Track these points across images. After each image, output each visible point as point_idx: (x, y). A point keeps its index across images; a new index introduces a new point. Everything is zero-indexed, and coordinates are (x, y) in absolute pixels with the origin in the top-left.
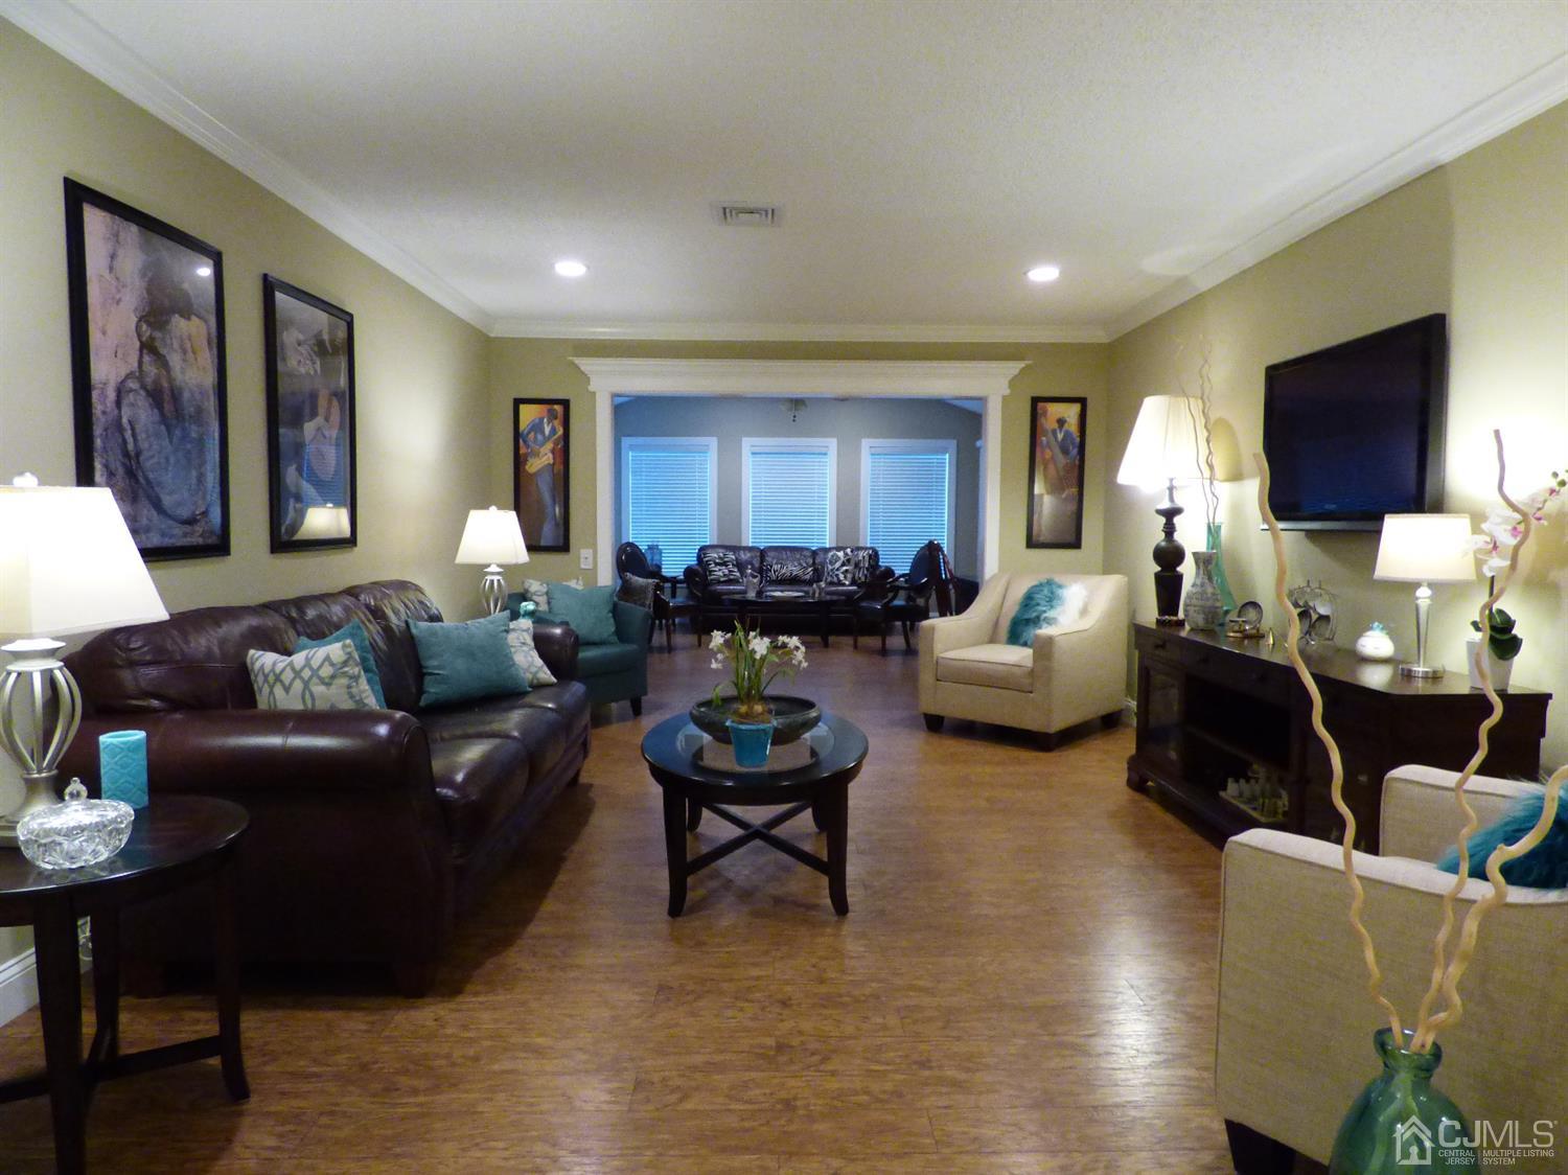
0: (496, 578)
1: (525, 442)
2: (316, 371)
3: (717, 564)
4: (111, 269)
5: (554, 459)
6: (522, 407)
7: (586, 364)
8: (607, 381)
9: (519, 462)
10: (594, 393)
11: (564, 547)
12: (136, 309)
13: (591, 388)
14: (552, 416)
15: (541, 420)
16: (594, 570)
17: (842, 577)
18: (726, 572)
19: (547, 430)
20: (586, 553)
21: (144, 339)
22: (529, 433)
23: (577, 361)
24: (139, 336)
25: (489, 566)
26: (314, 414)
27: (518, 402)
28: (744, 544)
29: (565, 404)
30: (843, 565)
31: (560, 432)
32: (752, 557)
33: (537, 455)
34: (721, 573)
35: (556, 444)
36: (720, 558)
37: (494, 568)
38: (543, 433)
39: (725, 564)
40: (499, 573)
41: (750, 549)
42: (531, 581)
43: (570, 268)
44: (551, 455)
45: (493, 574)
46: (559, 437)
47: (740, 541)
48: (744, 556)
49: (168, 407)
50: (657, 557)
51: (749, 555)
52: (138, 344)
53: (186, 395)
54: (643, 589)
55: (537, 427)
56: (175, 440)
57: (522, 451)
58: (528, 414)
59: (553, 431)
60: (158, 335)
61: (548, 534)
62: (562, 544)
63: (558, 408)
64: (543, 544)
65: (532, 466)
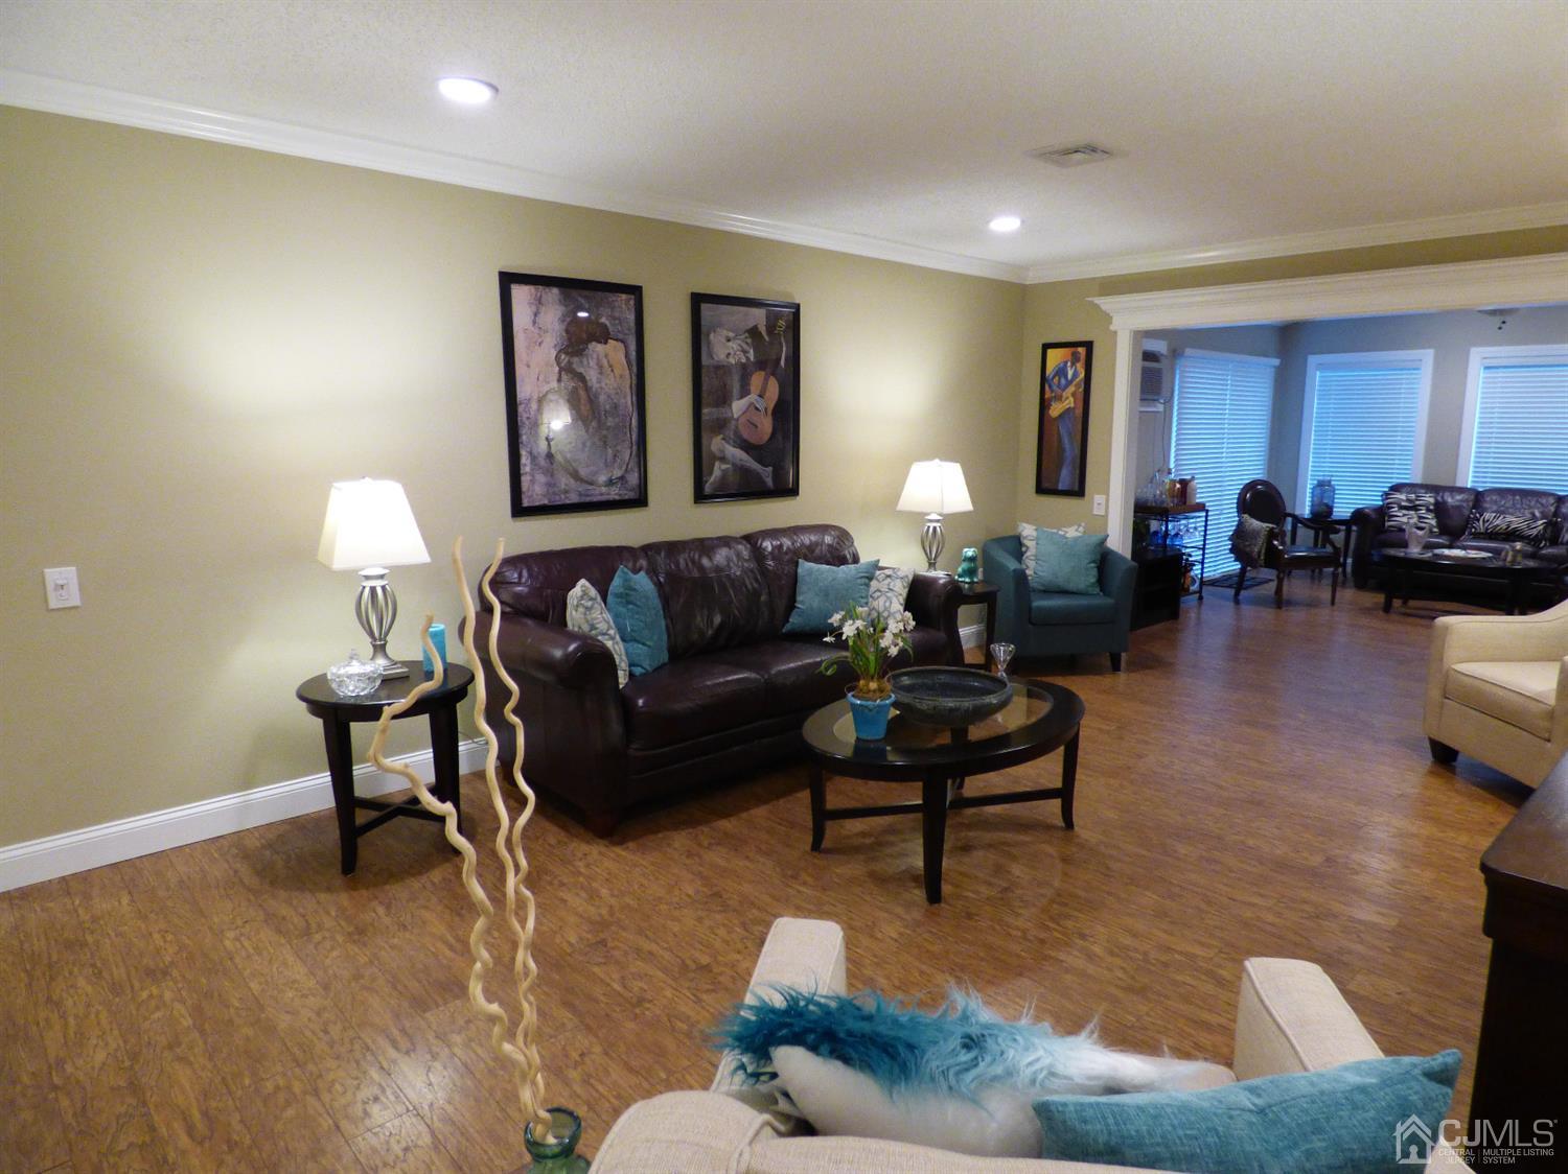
0: (933, 525)
1: (1050, 387)
2: (748, 358)
3: (1402, 508)
4: (534, 322)
5: (1075, 402)
6: (1050, 352)
7: (1106, 303)
8: (1128, 319)
9: (1044, 405)
10: (1115, 332)
11: (1078, 491)
12: (556, 345)
13: (1112, 328)
14: (1075, 359)
15: (1066, 363)
16: (1105, 517)
18: (1414, 517)
19: (1071, 373)
20: (1099, 499)
21: (563, 365)
22: (1054, 377)
23: (1098, 301)
24: (558, 364)
25: (928, 514)
26: (744, 392)
27: (1046, 347)
28: (1459, 484)
29: (1089, 345)
31: (1082, 375)
32: (1462, 501)
33: (1059, 398)
34: (1404, 520)
35: (1077, 386)
36: (1408, 500)
37: (934, 517)
38: (1066, 377)
39: (1415, 508)
40: (938, 521)
41: (1462, 490)
42: (1025, 525)
44: (1072, 399)
45: (931, 521)
46: (1080, 381)
47: (1455, 481)
48: (1452, 499)
49: (585, 409)
50: (1327, 496)
51: (1459, 497)
52: (557, 369)
53: (602, 398)
55: (1061, 372)
56: (591, 430)
57: (1048, 395)
58: (1055, 358)
59: (1075, 375)
60: (575, 360)
61: (1065, 479)
62: (1076, 488)
63: (1081, 350)
64: (1060, 488)
65: (1055, 410)
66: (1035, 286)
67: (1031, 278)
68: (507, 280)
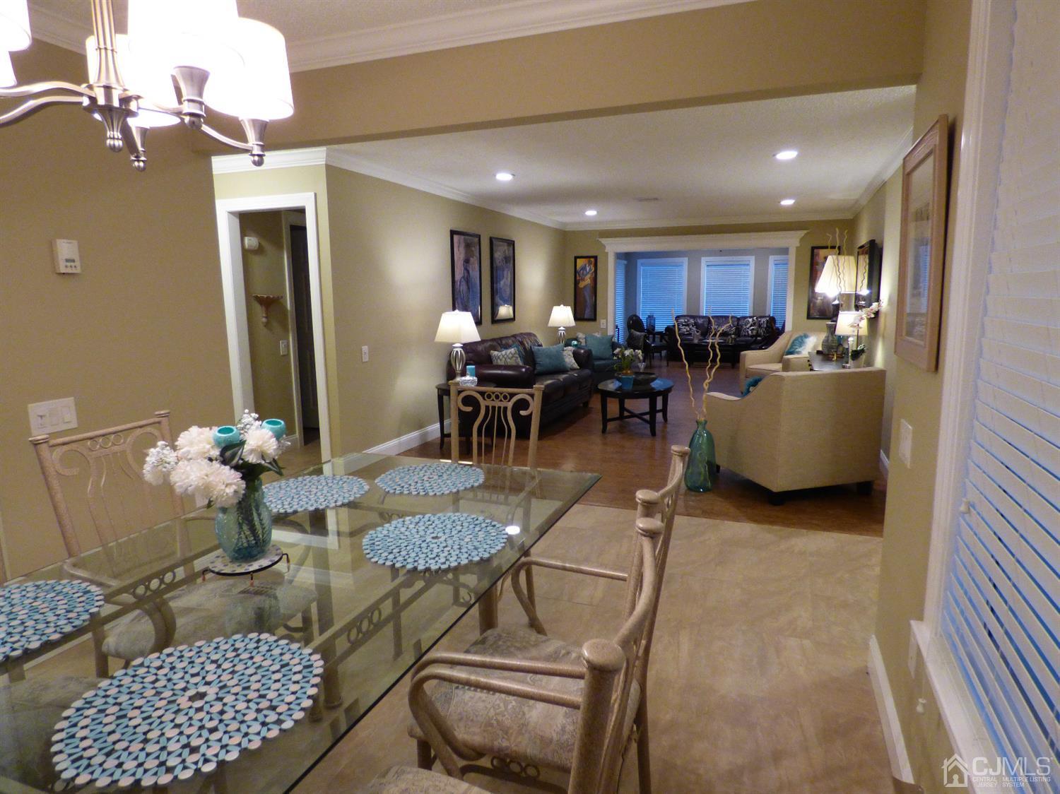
0: (562, 332)
2: (504, 263)
3: (683, 325)
5: (591, 281)
6: (578, 260)
7: (604, 241)
8: (614, 247)
9: (576, 283)
10: (607, 253)
11: (594, 319)
13: (606, 251)
14: (590, 263)
15: (586, 265)
16: (606, 329)
17: (750, 332)
18: (688, 329)
19: (588, 269)
20: (603, 321)
22: (581, 271)
23: (599, 240)
24: (464, 266)
25: (560, 327)
26: (503, 279)
27: (576, 258)
28: (701, 314)
29: (596, 258)
30: (751, 326)
31: (593, 270)
32: (703, 322)
33: (583, 280)
34: (685, 330)
35: (592, 275)
36: (685, 322)
37: (562, 328)
38: (586, 271)
39: (688, 325)
41: (703, 317)
42: (577, 333)
43: (591, 213)
44: (589, 280)
45: (561, 330)
46: (592, 272)
47: (699, 312)
48: (700, 321)
49: (470, 284)
50: (652, 321)
51: (702, 320)
52: (464, 268)
53: (474, 281)
54: (638, 338)
55: (584, 268)
57: (578, 278)
59: (590, 269)
60: (467, 265)
61: (588, 314)
62: (593, 317)
63: (592, 260)
64: (586, 317)
65: (582, 285)
66: (569, 231)
67: (568, 229)
68: (453, 233)
